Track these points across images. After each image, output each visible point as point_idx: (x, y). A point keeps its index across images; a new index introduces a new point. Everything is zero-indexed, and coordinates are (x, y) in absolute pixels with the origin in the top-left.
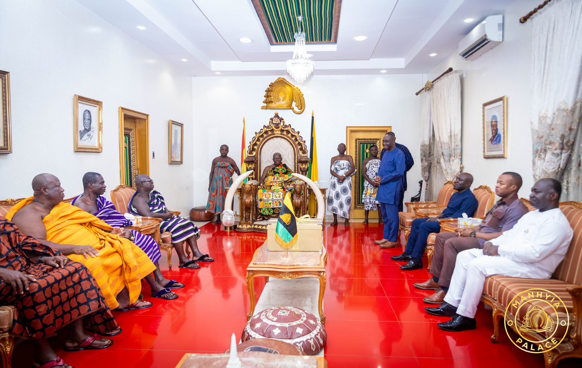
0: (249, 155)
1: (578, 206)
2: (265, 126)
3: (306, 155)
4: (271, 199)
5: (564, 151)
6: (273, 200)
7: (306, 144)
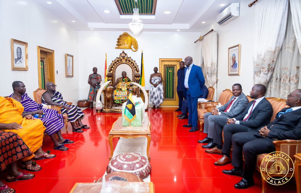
0: (109, 73)
1: (276, 99)
2: (117, 58)
3: (139, 73)
4: (121, 95)
5: (269, 72)
6: (122, 96)
7: (139, 67)
